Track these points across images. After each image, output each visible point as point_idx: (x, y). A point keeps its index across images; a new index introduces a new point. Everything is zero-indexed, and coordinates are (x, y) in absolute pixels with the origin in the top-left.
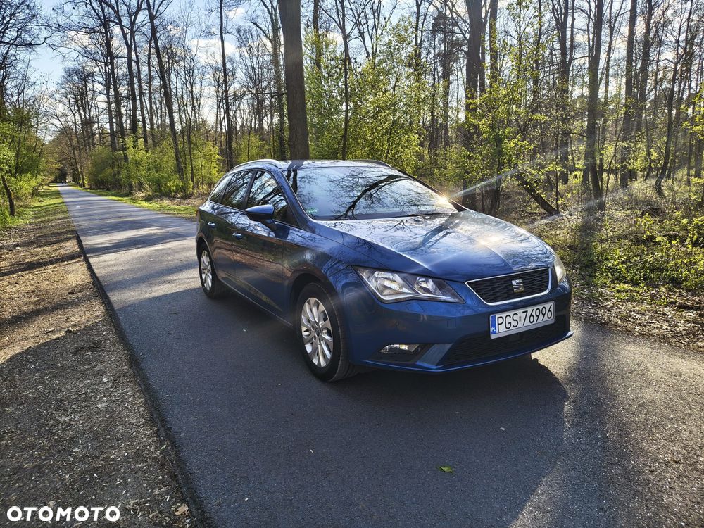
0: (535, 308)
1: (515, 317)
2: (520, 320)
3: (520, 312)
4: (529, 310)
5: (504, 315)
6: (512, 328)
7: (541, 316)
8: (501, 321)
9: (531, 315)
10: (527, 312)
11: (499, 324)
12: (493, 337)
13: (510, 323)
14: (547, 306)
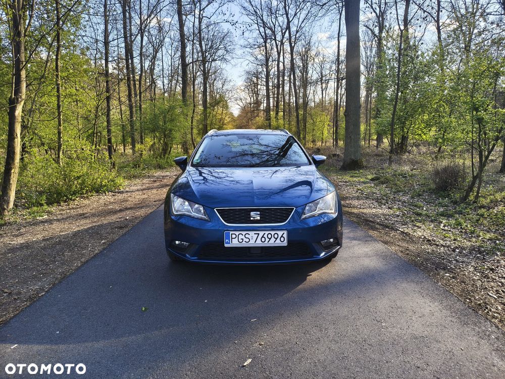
0: (267, 233)
1: (247, 236)
2: (252, 239)
3: (252, 233)
4: (261, 233)
5: (237, 233)
6: (244, 242)
7: (273, 240)
8: (234, 236)
9: (263, 237)
10: (258, 234)
11: (232, 238)
12: (226, 245)
13: (243, 239)
14: (280, 233)
